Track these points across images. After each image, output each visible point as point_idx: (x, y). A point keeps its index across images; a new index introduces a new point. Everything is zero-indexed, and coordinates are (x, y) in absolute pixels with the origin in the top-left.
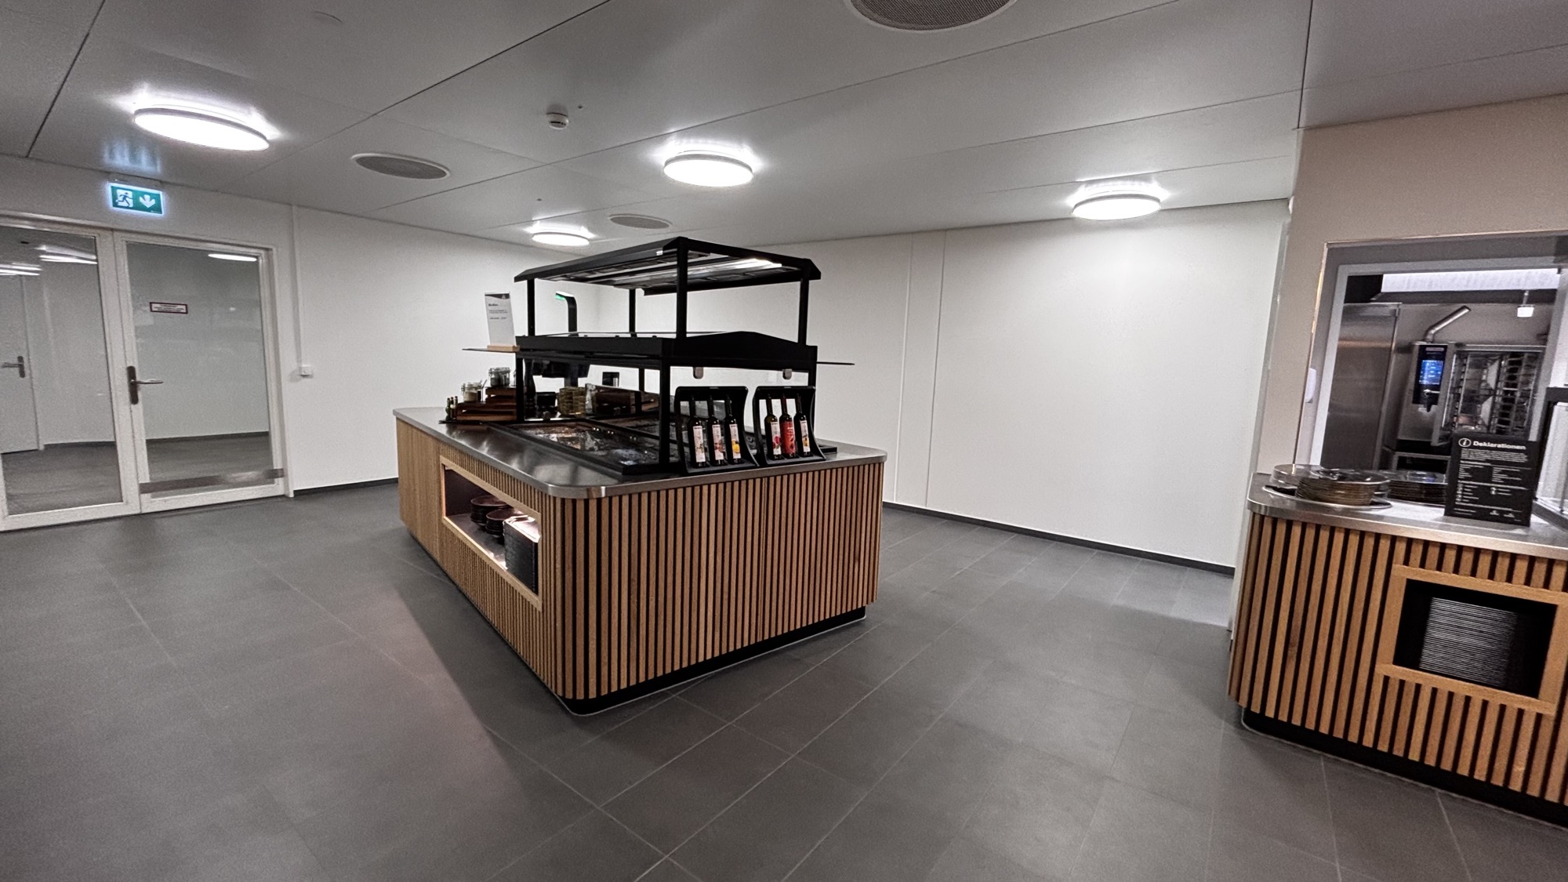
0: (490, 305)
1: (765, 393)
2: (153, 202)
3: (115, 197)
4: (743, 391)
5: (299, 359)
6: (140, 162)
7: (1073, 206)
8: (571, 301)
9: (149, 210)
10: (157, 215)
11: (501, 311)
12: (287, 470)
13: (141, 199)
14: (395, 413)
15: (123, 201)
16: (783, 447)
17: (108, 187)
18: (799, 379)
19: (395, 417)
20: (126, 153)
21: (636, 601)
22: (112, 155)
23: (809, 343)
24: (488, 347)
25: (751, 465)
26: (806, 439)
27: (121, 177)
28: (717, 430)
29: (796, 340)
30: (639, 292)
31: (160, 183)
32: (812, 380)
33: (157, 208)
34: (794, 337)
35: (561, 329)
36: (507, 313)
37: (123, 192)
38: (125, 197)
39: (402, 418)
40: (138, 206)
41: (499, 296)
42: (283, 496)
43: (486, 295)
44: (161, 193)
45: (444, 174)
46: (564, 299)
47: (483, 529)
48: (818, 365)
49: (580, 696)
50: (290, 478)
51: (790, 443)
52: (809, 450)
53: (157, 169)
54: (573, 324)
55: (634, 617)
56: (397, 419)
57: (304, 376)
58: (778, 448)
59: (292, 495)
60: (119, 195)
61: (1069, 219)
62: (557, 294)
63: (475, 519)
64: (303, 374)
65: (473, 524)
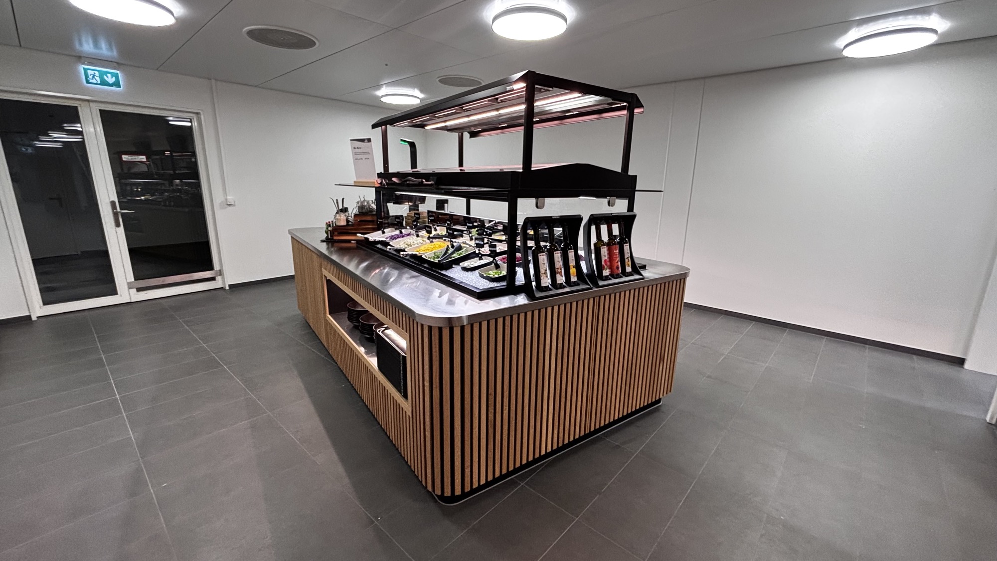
0: (354, 148)
1: (596, 220)
2: (114, 79)
3: (87, 76)
4: (577, 219)
5: (225, 193)
6: (101, 48)
7: (842, 47)
8: (412, 145)
9: (111, 85)
10: (117, 89)
11: (364, 153)
12: (223, 271)
13: (105, 77)
14: (290, 232)
15: (93, 79)
16: (611, 268)
17: (81, 68)
18: (620, 206)
19: (290, 236)
20: (91, 41)
21: (493, 411)
22: (81, 44)
23: (631, 173)
24: (355, 182)
25: (588, 286)
26: (629, 261)
27: (91, 61)
28: (558, 256)
29: (619, 170)
30: (466, 135)
31: (117, 65)
32: (631, 207)
33: (117, 84)
34: (618, 169)
35: (407, 168)
36: (369, 153)
37: (92, 72)
38: (94, 76)
39: (295, 237)
40: (104, 83)
41: (362, 140)
42: (222, 288)
43: (351, 140)
44: (118, 72)
45: (314, 44)
46: (407, 144)
47: (356, 327)
48: (636, 192)
49: (448, 493)
50: (225, 275)
51: (616, 265)
52: (631, 270)
53: (114, 54)
54: (414, 164)
55: (491, 425)
56: (292, 237)
57: (230, 205)
58: (606, 269)
59: (227, 288)
60: (89, 74)
61: (841, 58)
62: (402, 140)
63: (350, 319)
64: (229, 203)
65: (348, 323)
